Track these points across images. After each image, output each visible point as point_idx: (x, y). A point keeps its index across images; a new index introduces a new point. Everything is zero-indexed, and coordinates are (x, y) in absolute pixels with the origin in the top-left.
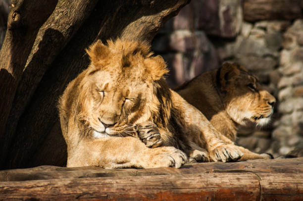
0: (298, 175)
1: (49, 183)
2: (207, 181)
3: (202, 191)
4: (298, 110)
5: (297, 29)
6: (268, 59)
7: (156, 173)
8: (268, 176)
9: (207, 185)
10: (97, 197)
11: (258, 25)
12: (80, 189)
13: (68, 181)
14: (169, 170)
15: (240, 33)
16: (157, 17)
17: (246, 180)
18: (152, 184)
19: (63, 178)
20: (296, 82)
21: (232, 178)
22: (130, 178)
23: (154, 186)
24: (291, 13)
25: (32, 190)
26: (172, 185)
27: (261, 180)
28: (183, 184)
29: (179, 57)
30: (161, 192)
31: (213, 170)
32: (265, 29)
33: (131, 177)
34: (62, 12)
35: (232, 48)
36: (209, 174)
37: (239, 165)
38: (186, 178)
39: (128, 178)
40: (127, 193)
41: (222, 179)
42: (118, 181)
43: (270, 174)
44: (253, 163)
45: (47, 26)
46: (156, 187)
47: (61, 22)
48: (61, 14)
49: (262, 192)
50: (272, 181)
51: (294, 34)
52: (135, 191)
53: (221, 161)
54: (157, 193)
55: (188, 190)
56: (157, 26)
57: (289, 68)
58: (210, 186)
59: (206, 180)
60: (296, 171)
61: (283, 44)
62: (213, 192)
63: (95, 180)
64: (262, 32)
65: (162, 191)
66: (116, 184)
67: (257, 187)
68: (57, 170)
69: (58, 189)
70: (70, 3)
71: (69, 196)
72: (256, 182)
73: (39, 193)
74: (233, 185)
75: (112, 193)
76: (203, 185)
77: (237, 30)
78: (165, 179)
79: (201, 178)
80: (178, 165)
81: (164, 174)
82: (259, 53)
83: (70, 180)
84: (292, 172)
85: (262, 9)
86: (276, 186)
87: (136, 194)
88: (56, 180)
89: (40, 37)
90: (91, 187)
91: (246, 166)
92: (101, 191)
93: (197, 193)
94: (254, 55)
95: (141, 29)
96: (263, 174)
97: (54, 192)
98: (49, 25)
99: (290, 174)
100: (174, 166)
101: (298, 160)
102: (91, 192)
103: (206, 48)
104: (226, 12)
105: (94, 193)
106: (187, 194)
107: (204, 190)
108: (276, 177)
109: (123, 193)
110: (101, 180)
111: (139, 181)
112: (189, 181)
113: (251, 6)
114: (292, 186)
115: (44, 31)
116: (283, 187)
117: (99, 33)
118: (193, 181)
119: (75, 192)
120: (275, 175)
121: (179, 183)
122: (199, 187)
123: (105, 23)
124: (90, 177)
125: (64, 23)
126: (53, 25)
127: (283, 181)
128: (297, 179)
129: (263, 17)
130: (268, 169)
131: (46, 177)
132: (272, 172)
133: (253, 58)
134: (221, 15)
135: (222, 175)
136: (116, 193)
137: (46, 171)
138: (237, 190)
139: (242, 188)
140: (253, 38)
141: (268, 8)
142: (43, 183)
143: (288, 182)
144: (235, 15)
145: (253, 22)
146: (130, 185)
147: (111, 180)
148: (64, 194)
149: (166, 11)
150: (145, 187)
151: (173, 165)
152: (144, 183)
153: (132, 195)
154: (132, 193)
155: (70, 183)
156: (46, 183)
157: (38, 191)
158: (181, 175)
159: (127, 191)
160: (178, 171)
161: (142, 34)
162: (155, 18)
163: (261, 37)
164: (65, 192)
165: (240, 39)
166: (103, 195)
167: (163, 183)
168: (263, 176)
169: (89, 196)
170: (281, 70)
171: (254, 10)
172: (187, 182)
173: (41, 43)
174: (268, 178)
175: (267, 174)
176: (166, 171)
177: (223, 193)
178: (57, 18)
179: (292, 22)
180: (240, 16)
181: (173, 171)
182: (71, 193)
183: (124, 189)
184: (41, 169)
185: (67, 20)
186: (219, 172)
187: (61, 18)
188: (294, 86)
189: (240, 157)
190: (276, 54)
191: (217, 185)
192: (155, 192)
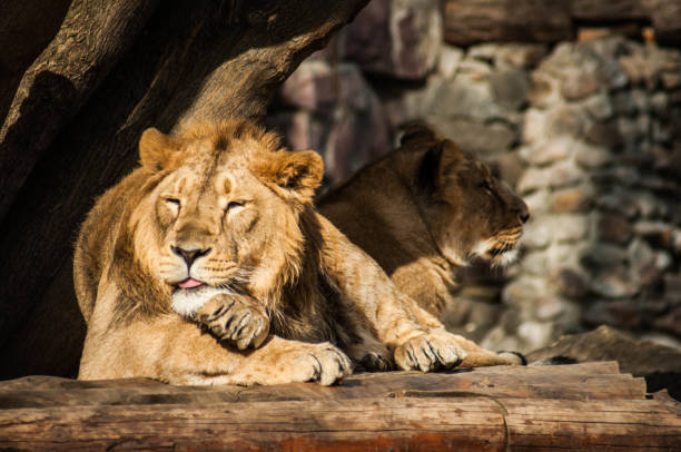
0: (587, 405)
1: (47, 415)
2: (391, 416)
3: (380, 437)
4: (562, 242)
5: (562, 65)
6: (497, 128)
7: (281, 395)
8: (523, 405)
9: (392, 424)
10: (153, 448)
11: (475, 52)
12: (114, 429)
13: (87, 412)
14: (309, 390)
15: (435, 70)
16: (282, 50)
17: (474, 415)
18: (271, 419)
19: (79, 404)
20: (558, 181)
21: (445, 409)
22: (223, 407)
23: (275, 426)
24: (548, 28)
25: (10, 429)
26: (316, 423)
27: (508, 414)
28: (340, 421)
29: (302, 121)
30: (291, 439)
31: (404, 392)
32: (490, 61)
33: (226, 404)
34: (74, 36)
35: (419, 101)
36: (396, 400)
37: (458, 379)
38: (346, 409)
39: (218, 406)
40: (217, 439)
41: (423, 412)
42: (198, 412)
43: (528, 401)
44: (489, 377)
45: (40, 66)
46: (280, 427)
47: (69, 59)
48: (71, 39)
49: (510, 441)
50: (531, 417)
51: (554, 75)
52: (235, 435)
53: (418, 368)
54: (283, 441)
55: (349, 434)
56: (281, 70)
57: (542, 149)
58: (397, 426)
59: (389, 412)
60: (584, 395)
61: (530, 97)
62: (403, 440)
63: (148, 411)
64: (483, 69)
65: (295, 436)
66: (192, 419)
67: (501, 431)
68: (62, 385)
69: (66, 429)
70: (92, 16)
71: (90, 444)
72: (498, 419)
73: (24, 436)
74: (446, 424)
75: (186, 438)
76: (382, 423)
77: (430, 62)
78: (300, 408)
79: (379, 409)
80: (327, 379)
81: (298, 399)
82: (477, 114)
83: (93, 410)
84: (574, 398)
85: (484, 18)
86: (539, 428)
87: (236, 442)
88: (63, 409)
89: (23, 91)
90: (139, 425)
91: (474, 383)
92: (162, 434)
93: (369, 440)
94: (467, 118)
95: (246, 76)
96: (511, 401)
97: (59, 436)
98: (45, 63)
99: (570, 402)
100: (319, 379)
101: (584, 369)
102: (139, 437)
103: (361, 102)
104: (406, 23)
105: (145, 438)
106: (346, 443)
107: (385, 435)
108: (541, 408)
109: (208, 438)
110: (160, 410)
111: (244, 413)
112: (354, 415)
113: (461, 11)
114: (574, 427)
115: (33, 76)
116: (555, 430)
117: (154, 83)
118: (360, 415)
119: (104, 436)
120: (538, 403)
121: (330, 418)
122: (373, 428)
123: (167, 62)
124: (137, 403)
125: (77, 60)
126: (52, 63)
127: (556, 418)
128: (586, 413)
129: (486, 35)
130: (523, 390)
131: (40, 401)
132: (531, 397)
133: (463, 125)
134: (395, 29)
135: (424, 402)
136: (193, 438)
137: (39, 389)
138: (457, 435)
139: (468, 431)
140: (464, 80)
141: (497, 14)
142: (34, 414)
143: (565, 419)
144: (425, 29)
145: (464, 46)
146: (223, 421)
147: (183, 411)
148: (80, 440)
149: (301, 38)
150: (258, 427)
151: (315, 377)
152: (255, 417)
153: (228, 444)
154: (229, 439)
155: (94, 417)
156: (41, 416)
157: (24, 433)
158: (334, 402)
159: (217, 435)
160: (328, 392)
161: (247, 88)
162: (278, 53)
163: (481, 79)
164: (82, 437)
165: (435, 83)
166: (165, 444)
167: (296, 419)
168: (512, 406)
169: (134, 444)
170: (524, 152)
171: (468, 19)
172: (348, 417)
173: (26, 102)
174: (522, 410)
175: (522, 401)
176: (302, 392)
177: (426, 441)
178: (62, 48)
179: (551, 47)
180: (435, 31)
181: (317, 390)
182: (96, 437)
183: (210, 432)
184: (27, 384)
185: (83, 53)
186: (418, 395)
187: (70, 49)
188: (553, 188)
189: (459, 362)
190: (513, 117)
191: (413, 424)
192: (279, 437)
